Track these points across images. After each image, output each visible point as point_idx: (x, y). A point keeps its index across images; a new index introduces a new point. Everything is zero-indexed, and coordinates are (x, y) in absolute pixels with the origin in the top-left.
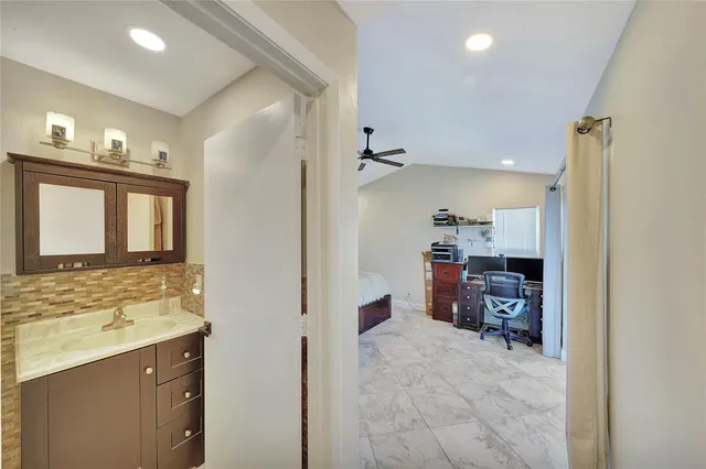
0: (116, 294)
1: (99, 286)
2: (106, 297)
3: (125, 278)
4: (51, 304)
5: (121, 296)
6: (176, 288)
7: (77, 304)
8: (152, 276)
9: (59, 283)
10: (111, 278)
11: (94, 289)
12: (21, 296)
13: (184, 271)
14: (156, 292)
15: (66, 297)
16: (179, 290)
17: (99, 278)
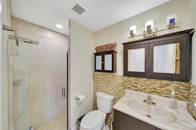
0: (151, 89)
1: (145, 84)
2: (147, 89)
3: (155, 83)
4: (133, 86)
5: (153, 90)
6: (183, 96)
7: (139, 88)
8: (168, 86)
9: (134, 80)
10: (149, 82)
11: (143, 85)
12: (127, 82)
13: (190, 88)
14: (169, 94)
15: (136, 85)
16: (186, 98)
17: (145, 81)
